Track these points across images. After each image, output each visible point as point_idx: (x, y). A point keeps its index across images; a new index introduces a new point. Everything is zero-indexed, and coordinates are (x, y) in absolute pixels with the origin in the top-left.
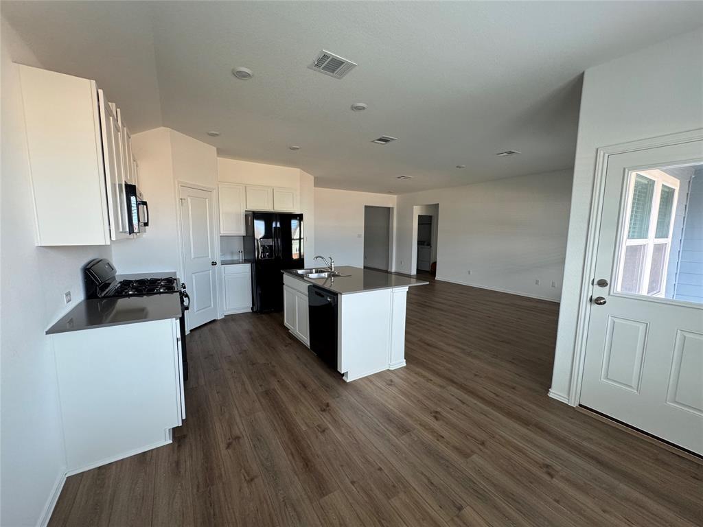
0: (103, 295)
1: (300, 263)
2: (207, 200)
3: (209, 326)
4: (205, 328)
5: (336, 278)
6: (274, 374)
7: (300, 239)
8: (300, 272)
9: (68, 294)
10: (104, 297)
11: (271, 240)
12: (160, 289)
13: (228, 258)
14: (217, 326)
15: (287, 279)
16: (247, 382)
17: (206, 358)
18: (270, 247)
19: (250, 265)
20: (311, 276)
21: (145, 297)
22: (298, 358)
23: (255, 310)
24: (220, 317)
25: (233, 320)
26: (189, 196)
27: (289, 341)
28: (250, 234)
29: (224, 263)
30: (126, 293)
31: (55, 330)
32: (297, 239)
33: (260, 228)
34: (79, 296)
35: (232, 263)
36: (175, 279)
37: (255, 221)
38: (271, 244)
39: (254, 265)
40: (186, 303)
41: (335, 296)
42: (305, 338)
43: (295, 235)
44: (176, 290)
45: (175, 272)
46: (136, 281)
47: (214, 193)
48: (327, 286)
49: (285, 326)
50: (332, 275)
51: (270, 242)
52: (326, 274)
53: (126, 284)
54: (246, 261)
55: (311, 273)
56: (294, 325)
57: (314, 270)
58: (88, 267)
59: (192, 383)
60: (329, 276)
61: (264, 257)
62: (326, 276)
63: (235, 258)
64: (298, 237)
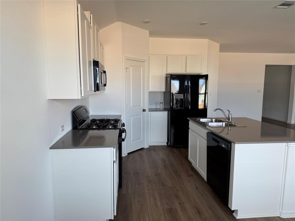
0: (80, 128)
1: (204, 113)
2: (142, 68)
3: (139, 152)
4: (137, 153)
5: (232, 128)
6: (177, 197)
7: (205, 94)
8: (203, 120)
9: (63, 127)
10: (81, 129)
11: (182, 95)
12: (109, 126)
13: (154, 107)
14: (144, 153)
15: (192, 125)
16: (158, 198)
17: (134, 174)
18: (182, 100)
19: (167, 112)
20: (210, 124)
21: (101, 130)
22: (197, 188)
23: (169, 144)
24: (146, 146)
25: (154, 150)
26: (131, 66)
27: (191, 172)
28: (168, 90)
29: (151, 110)
30: (92, 127)
31: (54, 147)
32: (202, 94)
33: (176, 85)
34: (69, 127)
35: (156, 110)
36: (119, 120)
37: (172, 81)
38: (182, 98)
39: (169, 112)
40: (123, 137)
41: (229, 143)
42: (203, 173)
43: (202, 90)
44: (118, 128)
45: (121, 116)
46: (99, 120)
47: (146, 63)
48: (223, 135)
49: (189, 160)
50: (229, 125)
51: (181, 96)
52: (224, 123)
53: (94, 121)
54: (165, 110)
55: (212, 122)
56: (196, 162)
57: (214, 120)
58: (74, 111)
59: (124, 191)
60: (226, 125)
61: (177, 107)
62: (224, 126)
63: (158, 107)
64: (204, 92)
